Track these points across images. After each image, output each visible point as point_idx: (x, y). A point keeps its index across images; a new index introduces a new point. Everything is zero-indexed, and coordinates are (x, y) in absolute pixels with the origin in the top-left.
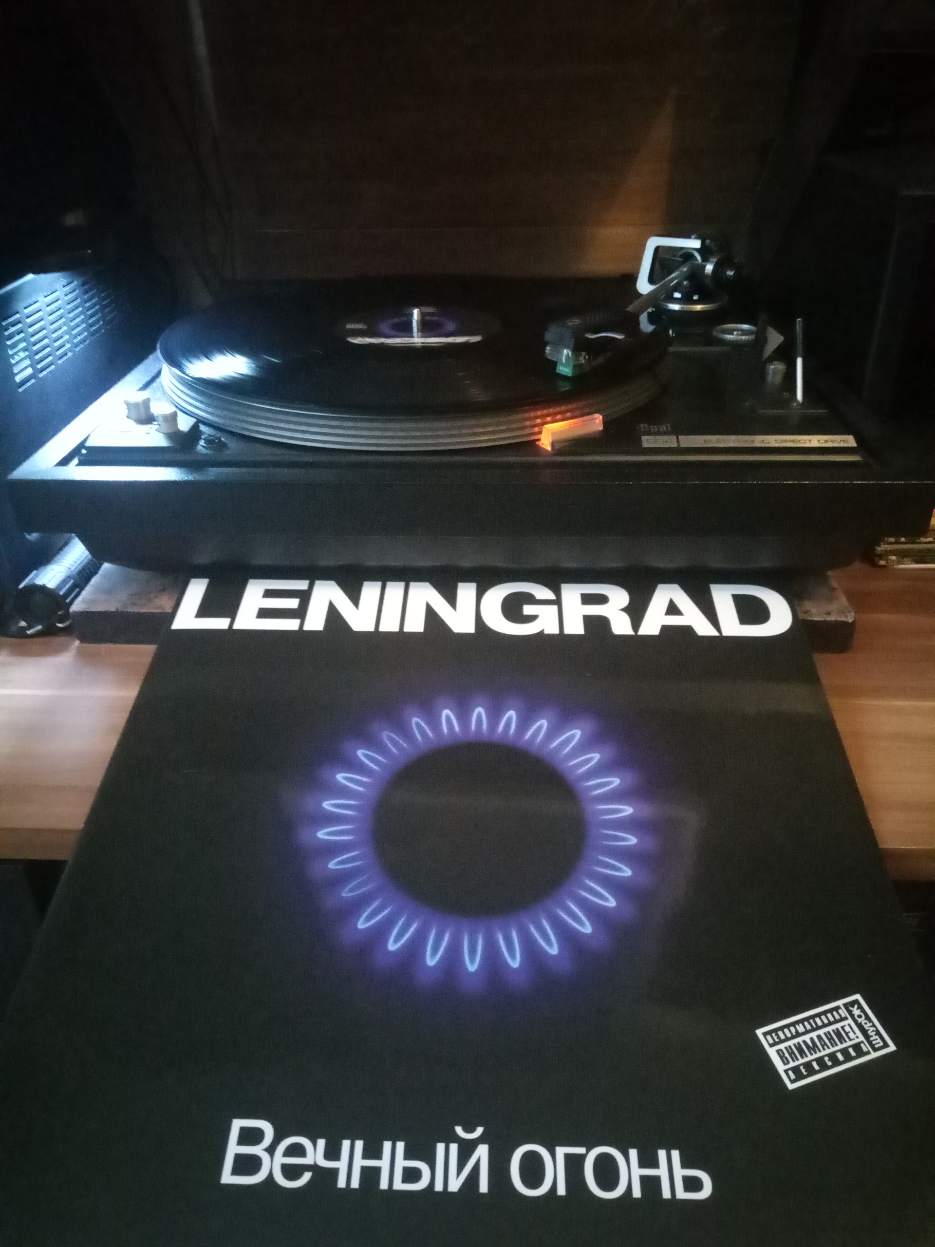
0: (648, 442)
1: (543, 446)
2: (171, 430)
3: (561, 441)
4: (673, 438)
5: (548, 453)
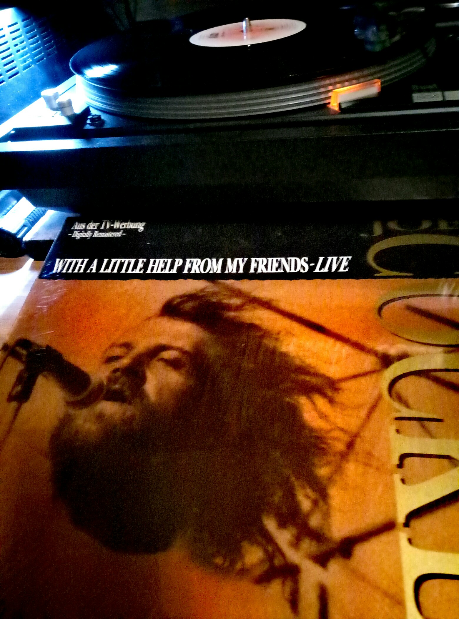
0: (417, 98)
1: (332, 108)
2: (69, 113)
3: (345, 102)
4: (439, 94)
5: (336, 113)
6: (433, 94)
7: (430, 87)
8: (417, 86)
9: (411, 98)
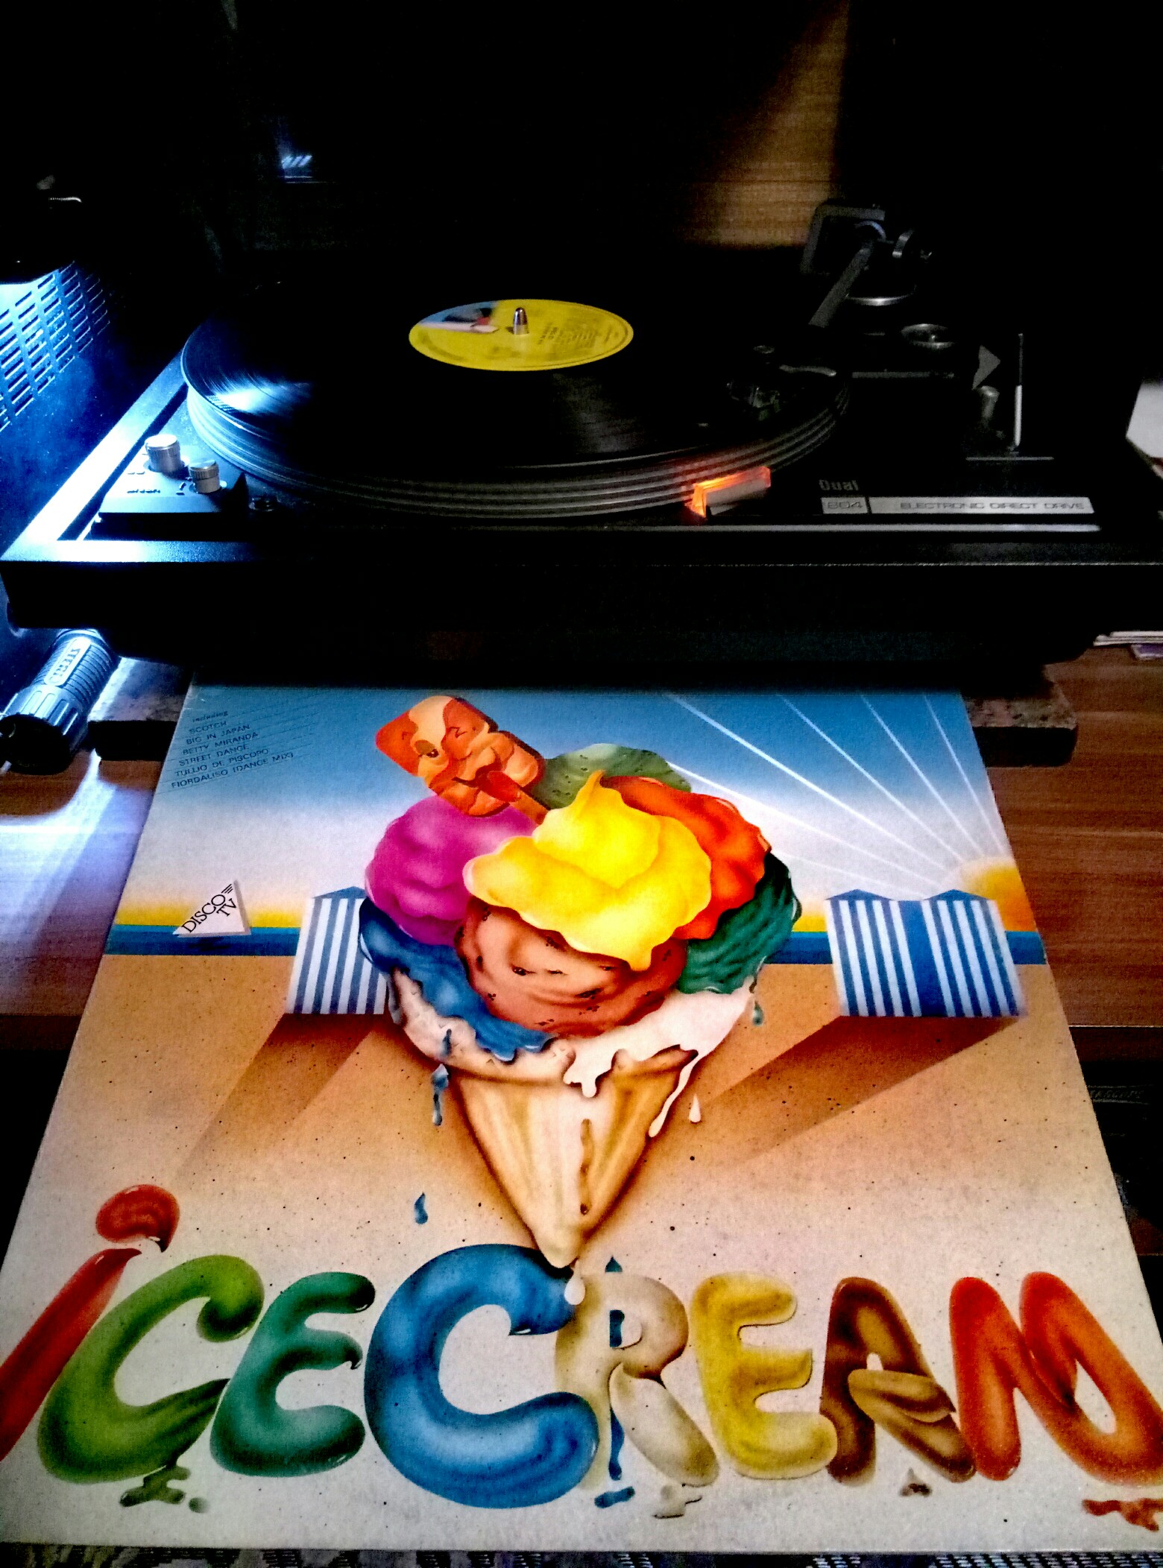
1: (694, 510)
2: (212, 489)
3: (718, 505)
4: (862, 500)
5: (701, 521)
6: (853, 500)
7: (848, 486)
8: (827, 482)
9: (819, 506)
